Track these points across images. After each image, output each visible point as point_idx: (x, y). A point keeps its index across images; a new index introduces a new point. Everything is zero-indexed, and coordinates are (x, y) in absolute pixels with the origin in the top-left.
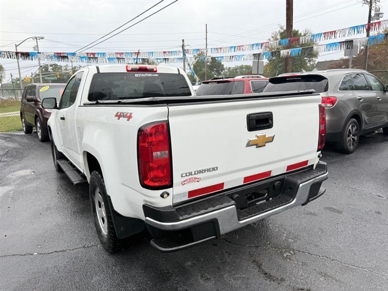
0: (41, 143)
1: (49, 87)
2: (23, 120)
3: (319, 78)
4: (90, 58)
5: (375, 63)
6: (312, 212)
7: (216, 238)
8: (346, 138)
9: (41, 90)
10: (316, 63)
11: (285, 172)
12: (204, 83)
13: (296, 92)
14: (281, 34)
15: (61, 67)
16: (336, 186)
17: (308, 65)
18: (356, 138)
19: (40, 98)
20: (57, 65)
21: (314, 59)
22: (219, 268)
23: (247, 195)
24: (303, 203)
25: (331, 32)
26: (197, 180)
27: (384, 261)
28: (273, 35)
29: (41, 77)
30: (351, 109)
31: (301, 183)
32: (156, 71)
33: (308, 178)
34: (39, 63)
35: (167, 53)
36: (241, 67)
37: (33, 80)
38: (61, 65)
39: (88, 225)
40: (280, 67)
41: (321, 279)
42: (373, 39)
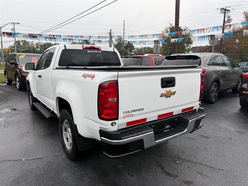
0: (19, 91)
1: (25, 55)
2: (6, 76)
3: (196, 58)
4: (51, 38)
5: (226, 49)
6: (192, 137)
7: (142, 151)
8: (211, 95)
9: (20, 58)
10: (191, 47)
11: (181, 113)
12: (124, 57)
13: (188, 66)
14: (170, 29)
15: (29, 42)
16: (205, 123)
17: (187, 48)
18: (216, 94)
19: (19, 62)
20: (26, 41)
21: (190, 45)
22: (138, 169)
23: (159, 126)
24: (190, 131)
25: (201, 29)
26: (132, 116)
27: (234, 166)
28: (165, 29)
29: (16, 48)
30: (214, 76)
31: (190, 120)
32: (100, 49)
33: (194, 117)
34: (15, 40)
35: (101, 38)
36: (145, 48)
37: (10, 50)
38: (29, 41)
39: (55, 143)
40: (169, 49)
41: (199, 176)
42: (227, 34)
